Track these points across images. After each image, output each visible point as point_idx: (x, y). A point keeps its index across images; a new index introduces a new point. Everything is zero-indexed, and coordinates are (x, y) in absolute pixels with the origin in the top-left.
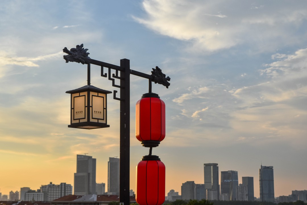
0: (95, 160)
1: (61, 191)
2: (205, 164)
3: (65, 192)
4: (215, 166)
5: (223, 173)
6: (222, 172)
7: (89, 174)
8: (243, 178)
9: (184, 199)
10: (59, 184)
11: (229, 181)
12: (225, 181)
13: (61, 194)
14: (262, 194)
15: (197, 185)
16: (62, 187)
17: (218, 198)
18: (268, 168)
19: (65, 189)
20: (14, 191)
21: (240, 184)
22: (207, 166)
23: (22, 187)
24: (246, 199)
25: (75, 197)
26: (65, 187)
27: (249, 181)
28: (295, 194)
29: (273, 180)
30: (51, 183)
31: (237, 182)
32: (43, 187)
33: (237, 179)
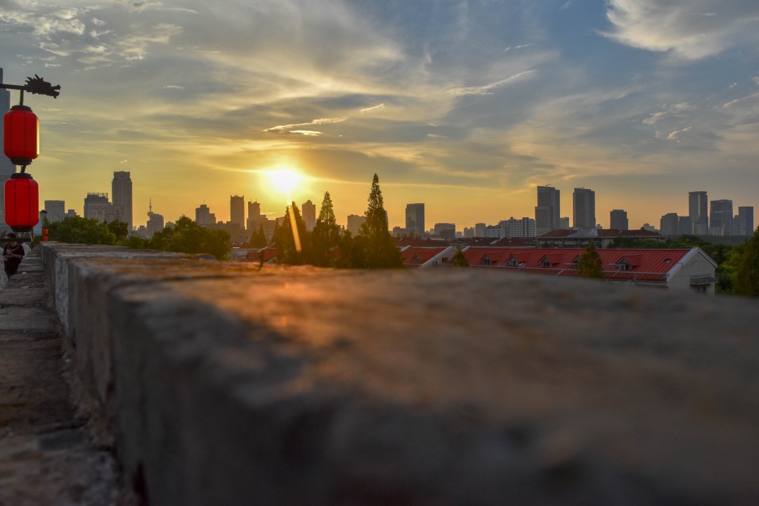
0: (558, 191)
1: (524, 226)
2: (690, 193)
3: (528, 230)
4: (703, 195)
6: (711, 202)
7: (552, 208)
8: (740, 208)
9: (663, 233)
10: (521, 219)
11: (720, 212)
12: (716, 212)
13: (524, 233)
15: (681, 217)
16: (524, 222)
17: (707, 232)
19: (528, 224)
20: (469, 228)
21: (736, 216)
22: (693, 196)
23: (477, 223)
26: (527, 222)
27: (748, 211)
30: (512, 218)
31: (732, 213)
32: (502, 223)
33: (732, 209)
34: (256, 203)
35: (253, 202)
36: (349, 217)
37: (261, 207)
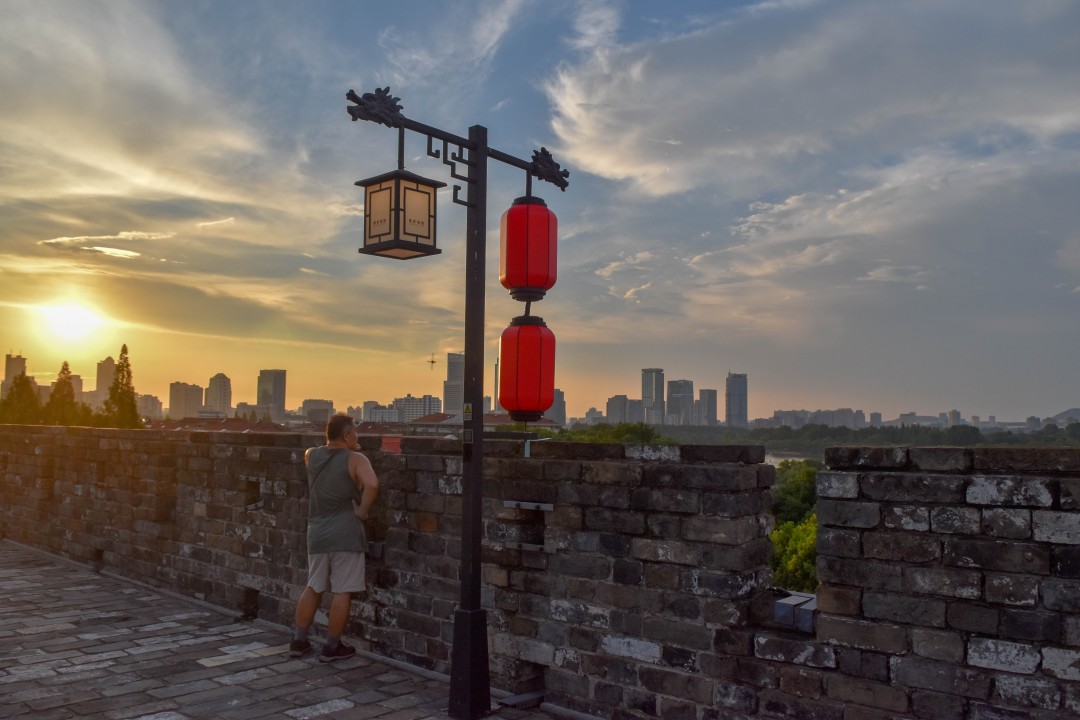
1: (425, 407)
2: (643, 370)
3: (430, 410)
4: (659, 373)
5: (671, 383)
6: (669, 382)
8: (702, 392)
9: (610, 422)
10: (421, 397)
11: (679, 395)
12: (674, 395)
13: (425, 412)
14: (729, 415)
15: (631, 401)
16: (425, 402)
17: (663, 421)
18: (740, 376)
19: (430, 404)
20: (354, 407)
21: (697, 401)
22: (647, 373)
23: (366, 400)
24: (705, 423)
25: (444, 417)
26: (430, 402)
27: (710, 396)
28: (779, 415)
29: (745, 395)
30: (409, 395)
31: (693, 397)
32: (397, 401)
33: (692, 392)
34: (19, 357)
35: (14, 355)
36: (172, 385)
37: (27, 364)
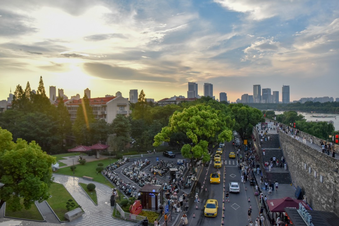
0: (197, 85)
2: (254, 85)
4: (259, 86)
5: (263, 90)
6: (263, 89)
7: (194, 91)
8: (273, 92)
9: (243, 102)
10: (179, 96)
11: (266, 93)
12: (264, 93)
14: (283, 100)
15: (249, 96)
17: (260, 102)
18: (287, 86)
22: (255, 86)
24: (275, 102)
27: (277, 93)
29: (289, 93)
30: (175, 96)
31: (271, 94)
33: (270, 92)
34: (62, 89)
35: (60, 89)
37: (64, 91)
